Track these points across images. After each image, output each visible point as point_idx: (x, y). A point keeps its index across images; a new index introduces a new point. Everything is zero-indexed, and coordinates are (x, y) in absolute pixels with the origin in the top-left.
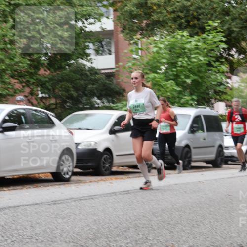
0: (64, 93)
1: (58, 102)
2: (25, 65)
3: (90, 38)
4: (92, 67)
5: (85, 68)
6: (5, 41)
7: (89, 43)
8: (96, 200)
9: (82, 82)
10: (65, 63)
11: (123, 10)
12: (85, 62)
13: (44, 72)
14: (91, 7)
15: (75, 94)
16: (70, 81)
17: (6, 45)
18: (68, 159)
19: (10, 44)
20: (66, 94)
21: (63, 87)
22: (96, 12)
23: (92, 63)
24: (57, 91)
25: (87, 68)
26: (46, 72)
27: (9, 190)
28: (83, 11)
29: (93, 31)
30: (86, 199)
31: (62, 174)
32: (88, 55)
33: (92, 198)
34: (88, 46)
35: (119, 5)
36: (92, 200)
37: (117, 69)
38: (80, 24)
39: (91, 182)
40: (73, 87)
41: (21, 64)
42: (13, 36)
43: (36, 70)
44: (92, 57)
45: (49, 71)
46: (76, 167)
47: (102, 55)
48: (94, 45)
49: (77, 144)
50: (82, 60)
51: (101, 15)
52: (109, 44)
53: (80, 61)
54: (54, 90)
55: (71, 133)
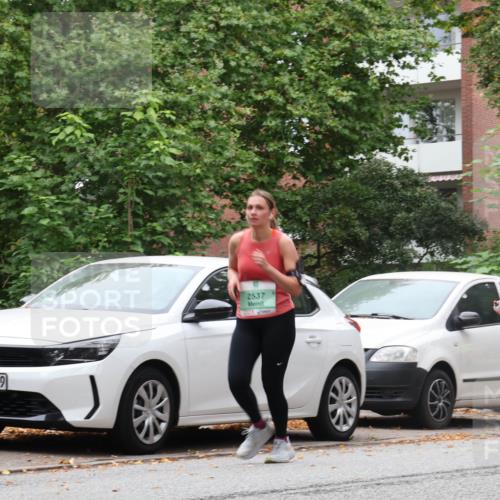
0: (337, 230)
1: (323, 251)
2: (247, 165)
3: (404, 102)
4: (405, 168)
5: (389, 170)
6: (204, 112)
7: (403, 112)
8: (416, 485)
9: (382, 205)
10: (344, 161)
11: (487, 35)
12: (389, 158)
13: (292, 182)
14: (409, 28)
15: (363, 234)
16: (353, 202)
17: (205, 119)
18: (347, 388)
19: (214, 118)
20: (344, 234)
21: (337, 216)
22: (421, 40)
23: (406, 159)
24: (320, 225)
25: (395, 171)
26: (297, 182)
27: (208, 456)
28: (389, 38)
29: (411, 83)
30: (392, 484)
31: (334, 421)
32: (399, 141)
33: (407, 482)
34: (399, 119)
35: (476, 21)
36: (408, 487)
37: (469, 174)
38: (380, 68)
39: (401, 442)
40: (361, 217)
41: (237, 164)
42: (221, 99)
43: (273, 178)
44: (408, 144)
45: (303, 180)
46: (366, 407)
47: (430, 140)
48: (413, 118)
49: (370, 352)
50: (384, 154)
51: (433, 46)
52: (449, 114)
53: (379, 155)
54: (314, 222)
55: (355, 325)
